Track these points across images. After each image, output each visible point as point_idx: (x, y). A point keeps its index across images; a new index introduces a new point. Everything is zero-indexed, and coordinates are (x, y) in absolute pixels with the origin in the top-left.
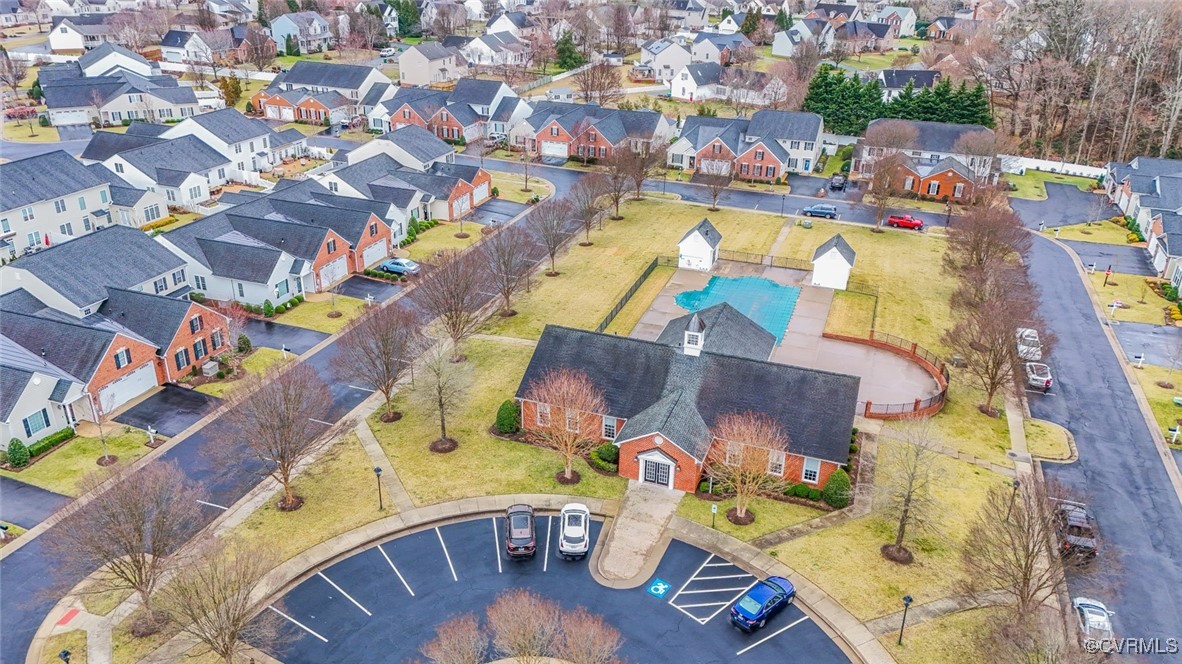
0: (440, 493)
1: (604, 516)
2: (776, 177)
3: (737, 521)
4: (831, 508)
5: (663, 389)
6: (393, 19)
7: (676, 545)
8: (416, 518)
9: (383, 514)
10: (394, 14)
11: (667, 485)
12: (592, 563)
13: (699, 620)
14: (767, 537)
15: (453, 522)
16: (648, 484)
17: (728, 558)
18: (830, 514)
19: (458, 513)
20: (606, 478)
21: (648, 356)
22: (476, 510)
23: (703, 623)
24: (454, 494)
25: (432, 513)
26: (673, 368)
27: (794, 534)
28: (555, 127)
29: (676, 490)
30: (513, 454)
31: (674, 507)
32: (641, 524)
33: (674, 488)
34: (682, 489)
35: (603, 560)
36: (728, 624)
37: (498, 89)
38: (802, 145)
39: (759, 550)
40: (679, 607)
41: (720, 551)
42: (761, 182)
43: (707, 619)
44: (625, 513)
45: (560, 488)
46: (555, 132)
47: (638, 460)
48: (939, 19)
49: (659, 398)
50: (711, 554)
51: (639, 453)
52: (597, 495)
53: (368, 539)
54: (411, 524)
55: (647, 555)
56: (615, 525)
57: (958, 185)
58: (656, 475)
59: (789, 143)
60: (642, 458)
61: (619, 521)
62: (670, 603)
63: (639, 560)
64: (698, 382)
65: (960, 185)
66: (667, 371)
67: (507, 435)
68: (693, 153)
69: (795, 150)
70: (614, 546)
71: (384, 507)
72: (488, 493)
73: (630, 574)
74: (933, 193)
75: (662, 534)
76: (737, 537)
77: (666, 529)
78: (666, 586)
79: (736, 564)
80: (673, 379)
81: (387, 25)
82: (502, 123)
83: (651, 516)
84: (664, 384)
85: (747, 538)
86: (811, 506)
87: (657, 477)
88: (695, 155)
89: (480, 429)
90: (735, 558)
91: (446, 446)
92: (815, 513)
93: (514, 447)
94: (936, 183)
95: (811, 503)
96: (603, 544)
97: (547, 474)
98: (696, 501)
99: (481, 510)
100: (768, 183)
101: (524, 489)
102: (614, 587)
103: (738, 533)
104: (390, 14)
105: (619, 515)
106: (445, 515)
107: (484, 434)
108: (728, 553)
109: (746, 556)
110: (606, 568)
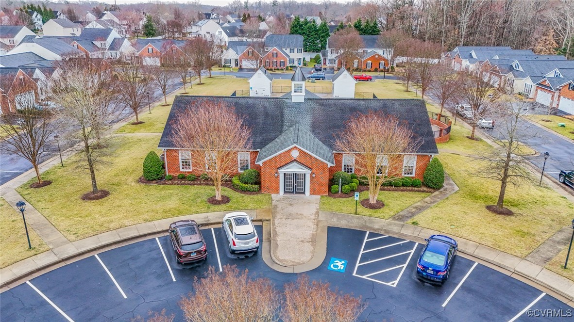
0: (97, 228)
1: (261, 221)
2: (286, 66)
3: (372, 207)
4: (432, 190)
5: (282, 126)
6: (40, 20)
7: (332, 231)
8: (71, 250)
9: (33, 252)
10: (39, 16)
11: (304, 193)
12: (265, 256)
13: (389, 284)
14: (402, 213)
15: (114, 247)
16: (288, 195)
17: (382, 233)
18: (434, 194)
19: (119, 239)
20: (252, 196)
21: (265, 107)
22: (137, 234)
23: (395, 286)
24: (112, 226)
25: (90, 244)
26: (286, 111)
27: (420, 209)
28: (150, 48)
29: (313, 196)
30: (163, 192)
31: (318, 206)
32: (295, 221)
33: (311, 194)
34: (318, 193)
35: (275, 252)
36: (416, 283)
37: (110, 33)
38: (296, 50)
39: (402, 223)
40: (364, 277)
41: (371, 228)
42: (278, 70)
43: (396, 282)
44: (278, 216)
45: (213, 207)
46: (150, 50)
47: (278, 174)
48: (332, 21)
49: (281, 132)
50: (366, 232)
51: (278, 168)
52: (249, 208)
53: (14, 277)
54: (65, 256)
55: (313, 241)
56: (274, 225)
57: (381, 62)
58: (294, 186)
59: (288, 50)
60: (282, 171)
61: (277, 222)
62: (354, 274)
63: (308, 247)
64: (309, 118)
65: (382, 62)
66: (282, 115)
67: (154, 182)
68: (237, 57)
69: (292, 54)
70: (280, 239)
71: (33, 246)
72: (146, 221)
73: (306, 258)
74: (369, 68)
75: (317, 225)
76: (379, 217)
77: (318, 222)
78: (343, 262)
79: (391, 235)
80: (288, 118)
81: (35, 23)
82: (115, 52)
83: (302, 215)
84: (282, 122)
85: (387, 216)
86: (417, 191)
87: (294, 188)
88: (238, 58)
89: (129, 181)
90: (387, 232)
91: (97, 194)
92: (423, 195)
93: (162, 189)
94: (370, 62)
95: (416, 189)
96: (269, 241)
97: (199, 200)
98: (332, 200)
99: (142, 233)
100: (282, 70)
101: (180, 213)
102: (296, 272)
103: (378, 214)
104: (36, 17)
105: (274, 218)
106: (103, 243)
107: (133, 184)
108: (379, 229)
109: (395, 229)
110: (281, 258)
